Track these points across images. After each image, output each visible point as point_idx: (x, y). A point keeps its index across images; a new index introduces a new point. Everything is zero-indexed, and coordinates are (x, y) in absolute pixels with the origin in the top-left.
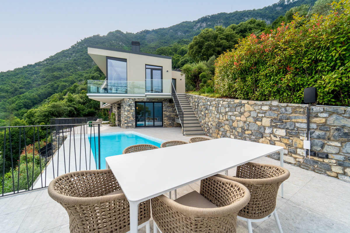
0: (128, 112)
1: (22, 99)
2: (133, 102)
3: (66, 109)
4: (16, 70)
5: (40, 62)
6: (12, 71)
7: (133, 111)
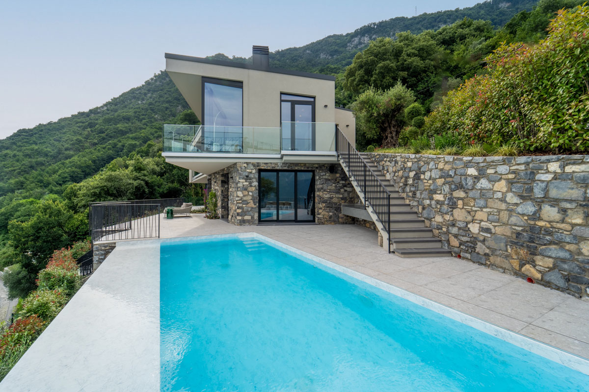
1: (69, 167)
3: (130, 184)
4: (61, 120)
5: (97, 108)
6: (55, 123)
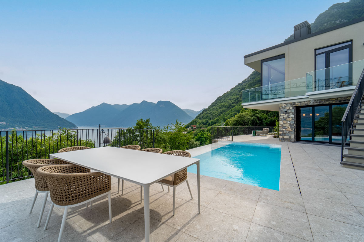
0: (284, 121)
1: (233, 111)
2: (291, 108)
3: (249, 118)
4: (231, 89)
5: (246, 79)
6: (229, 91)
7: (291, 119)
